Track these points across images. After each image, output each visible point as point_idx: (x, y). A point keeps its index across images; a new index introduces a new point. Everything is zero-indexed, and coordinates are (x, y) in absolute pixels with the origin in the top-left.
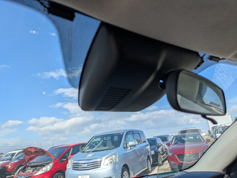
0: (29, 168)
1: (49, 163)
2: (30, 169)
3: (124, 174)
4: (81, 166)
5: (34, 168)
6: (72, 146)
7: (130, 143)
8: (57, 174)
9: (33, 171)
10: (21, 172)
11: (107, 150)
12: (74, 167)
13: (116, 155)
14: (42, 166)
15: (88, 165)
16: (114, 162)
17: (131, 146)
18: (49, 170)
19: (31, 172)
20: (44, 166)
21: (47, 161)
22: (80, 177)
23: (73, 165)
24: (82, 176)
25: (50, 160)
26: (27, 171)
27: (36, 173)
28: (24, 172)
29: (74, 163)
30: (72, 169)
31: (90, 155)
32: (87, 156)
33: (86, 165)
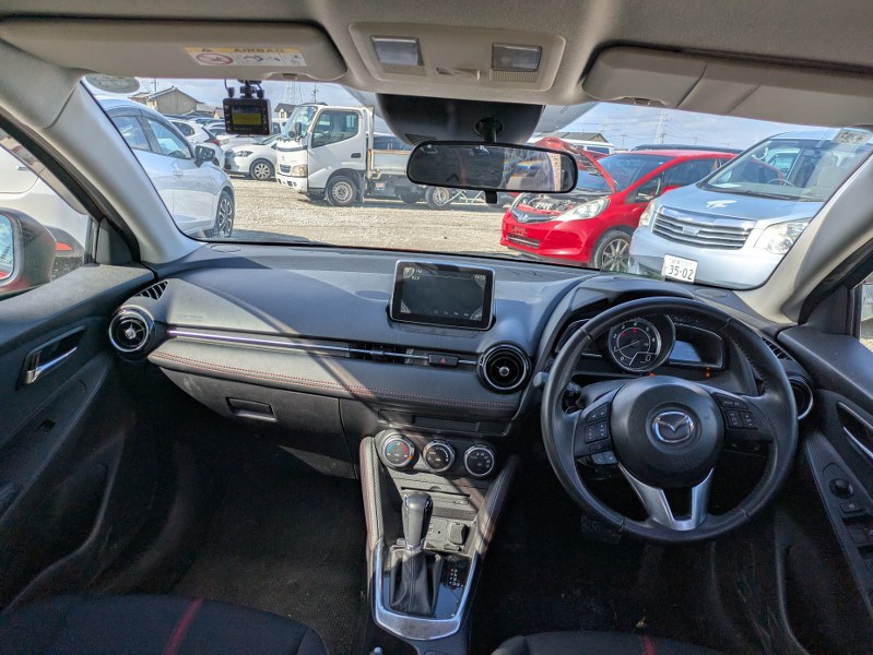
1: (597, 197)
2: (547, 201)
4: (681, 228)
5: (557, 201)
6: (685, 158)
8: (615, 233)
9: (554, 207)
10: (525, 201)
12: (658, 227)
15: (701, 232)
18: (592, 215)
19: (548, 210)
20: (584, 201)
21: (595, 190)
22: (668, 260)
23: (658, 221)
24: (677, 259)
25: (603, 188)
26: (538, 204)
27: (558, 215)
28: (531, 205)
29: (661, 216)
30: (652, 229)
31: (720, 204)
32: (710, 203)
33: (695, 231)
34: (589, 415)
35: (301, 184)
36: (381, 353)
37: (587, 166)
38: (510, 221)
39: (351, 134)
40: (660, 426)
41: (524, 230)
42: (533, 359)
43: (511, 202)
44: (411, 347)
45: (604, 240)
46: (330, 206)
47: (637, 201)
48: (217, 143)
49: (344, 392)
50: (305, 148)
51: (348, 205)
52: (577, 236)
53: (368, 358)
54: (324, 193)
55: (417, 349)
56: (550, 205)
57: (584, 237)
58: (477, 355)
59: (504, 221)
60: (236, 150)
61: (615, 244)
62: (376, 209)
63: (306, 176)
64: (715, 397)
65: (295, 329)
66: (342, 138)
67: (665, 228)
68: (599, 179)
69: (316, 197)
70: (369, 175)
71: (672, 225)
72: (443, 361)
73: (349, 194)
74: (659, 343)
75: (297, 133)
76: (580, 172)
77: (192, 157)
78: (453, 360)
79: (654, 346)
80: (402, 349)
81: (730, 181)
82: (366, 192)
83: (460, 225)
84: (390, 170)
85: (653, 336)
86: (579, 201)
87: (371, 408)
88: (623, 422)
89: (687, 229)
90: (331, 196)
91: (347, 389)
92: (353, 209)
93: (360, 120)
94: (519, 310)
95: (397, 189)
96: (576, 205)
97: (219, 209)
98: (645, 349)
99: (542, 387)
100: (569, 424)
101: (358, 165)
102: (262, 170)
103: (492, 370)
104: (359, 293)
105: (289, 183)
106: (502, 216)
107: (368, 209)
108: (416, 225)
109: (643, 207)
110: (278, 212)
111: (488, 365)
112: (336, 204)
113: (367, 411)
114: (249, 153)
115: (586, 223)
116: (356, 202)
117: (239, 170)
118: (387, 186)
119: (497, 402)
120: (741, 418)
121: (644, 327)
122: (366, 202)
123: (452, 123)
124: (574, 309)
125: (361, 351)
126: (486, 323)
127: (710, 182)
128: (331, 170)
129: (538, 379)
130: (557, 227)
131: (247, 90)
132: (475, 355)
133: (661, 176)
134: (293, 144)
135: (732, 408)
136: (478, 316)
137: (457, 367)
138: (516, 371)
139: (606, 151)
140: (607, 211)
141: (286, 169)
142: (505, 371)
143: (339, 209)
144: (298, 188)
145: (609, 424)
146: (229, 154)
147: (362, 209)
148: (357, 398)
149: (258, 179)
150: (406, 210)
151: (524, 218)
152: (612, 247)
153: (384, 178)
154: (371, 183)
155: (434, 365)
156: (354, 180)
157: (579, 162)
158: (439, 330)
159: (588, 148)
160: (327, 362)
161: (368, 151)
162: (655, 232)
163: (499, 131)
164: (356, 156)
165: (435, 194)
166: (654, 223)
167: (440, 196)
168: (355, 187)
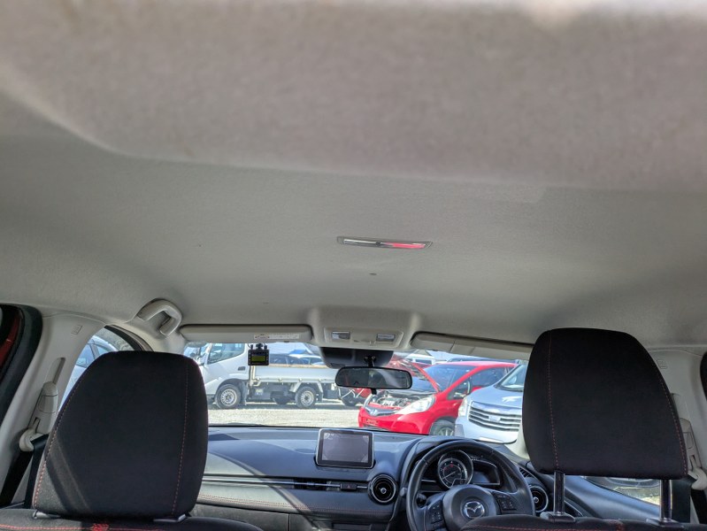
0: (389, 397)
1: (426, 396)
2: (390, 400)
4: (487, 417)
5: (398, 399)
8: (442, 422)
9: (396, 404)
10: (374, 400)
12: (472, 417)
15: (502, 419)
18: (425, 409)
19: (392, 406)
20: (418, 399)
21: (425, 391)
23: (471, 412)
25: (430, 389)
26: (384, 402)
27: (399, 409)
28: (379, 402)
29: (473, 408)
30: (468, 418)
31: (511, 399)
32: (505, 399)
33: (498, 419)
34: (431, 508)
36: (312, 484)
37: (418, 372)
38: (365, 415)
39: (239, 352)
40: (468, 510)
41: (375, 422)
42: (398, 484)
43: (363, 402)
44: (329, 480)
45: (436, 429)
46: (219, 409)
47: (455, 398)
49: (293, 509)
50: (202, 364)
51: (233, 408)
52: (414, 425)
53: (305, 487)
54: (213, 399)
55: (334, 481)
56: (393, 402)
57: (420, 427)
58: (367, 482)
59: (360, 415)
62: (255, 410)
64: (493, 494)
65: (262, 472)
66: (231, 356)
67: (476, 417)
68: (426, 383)
70: (251, 383)
71: (481, 415)
72: (349, 487)
73: (234, 399)
74: (466, 472)
75: (196, 354)
76: (413, 378)
78: (354, 486)
79: (463, 474)
80: (324, 481)
81: (516, 383)
82: (248, 396)
84: (268, 379)
85: (462, 469)
86: (413, 398)
87: (308, 519)
88: (449, 512)
89: (492, 418)
90: (220, 401)
91: (294, 506)
92: (237, 411)
94: (388, 456)
95: (273, 393)
96: (411, 402)
98: (459, 476)
99: (405, 496)
100: (421, 514)
101: (243, 376)
103: (377, 492)
104: (297, 450)
106: (357, 412)
107: (249, 410)
109: (459, 401)
111: (374, 488)
112: (224, 407)
113: (306, 521)
115: (421, 415)
116: (240, 405)
118: (265, 391)
119: (381, 510)
120: (508, 504)
121: (456, 463)
122: (248, 405)
123: (353, 358)
124: (418, 452)
125: (300, 484)
126: (370, 464)
127: (503, 384)
128: (221, 380)
129: (402, 492)
130: (399, 419)
131: (259, 346)
132: (366, 483)
133: (469, 380)
135: (503, 499)
136: (365, 460)
137: (358, 490)
138: (390, 490)
139: (429, 362)
140: (434, 406)
142: (384, 491)
145: (442, 513)
147: (244, 410)
148: (300, 513)
150: (279, 410)
151: (374, 413)
153: (263, 385)
154: (253, 389)
155: (343, 490)
156: (239, 388)
157: (411, 371)
158: (345, 470)
159: (417, 361)
160: (281, 491)
162: (470, 420)
163: (375, 360)
164: (242, 369)
165: (303, 397)
166: (469, 414)
167: (307, 398)
168: (239, 393)
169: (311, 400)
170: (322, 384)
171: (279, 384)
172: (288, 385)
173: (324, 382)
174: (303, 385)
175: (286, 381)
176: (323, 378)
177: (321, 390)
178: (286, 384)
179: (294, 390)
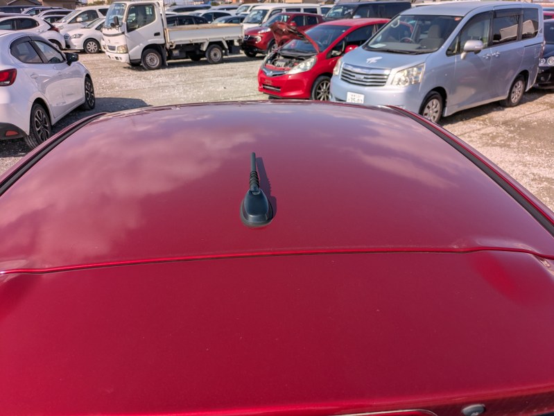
0: (281, 58)
1: (310, 57)
2: (282, 61)
3: (430, 104)
4: (354, 76)
5: (288, 60)
6: (357, 26)
7: (468, 45)
8: (322, 78)
9: (286, 65)
10: (269, 62)
11: (411, 53)
12: (343, 76)
13: (419, 68)
14: (300, 59)
15: (365, 78)
16: (411, 82)
17: (468, 51)
18: (308, 69)
19: (283, 67)
20: (303, 60)
21: (308, 52)
22: (349, 94)
23: (343, 72)
24: (354, 94)
25: (313, 51)
26: (277, 63)
27: (289, 70)
28: (273, 64)
29: (344, 69)
30: (340, 78)
31: (373, 60)
32: (368, 60)
33: (362, 77)
35: (124, 58)
38: (262, 76)
39: (151, 20)
41: (271, 82)
45: (317, 83)
46: (146, 70)
47: (332, 57)
48: (57, 30)
50: (123, 33)
51: (158, 68)
52: (301, 82)
54: (140, 62)
56: (284, 63)
57: (305, 82)
59: (259, 76)
60: (71, 34)
61: (323, 85)
63: (127, 52)
67: (347, 76)
69: (135, 65)
70: (168, 46)
71: (350, 75)
73: (157, 62)
75: (116, 24)
77: (64, 59)
81: (381, 42)
82: (168, 56)
83: (232, 76)
84: (181, 41)
89: (357, 77)
90: (146, 64)
92: (162, 71)
93: (155, 9)
95: (187, 52)
96: (299, 63)
97: (86, 89)
101: (159, 40)
102: (92, 46)
105: (117, 58)
107: (171, 69)
108: (205, 79)
109: (335, 60)
110: (115, 80)
112: (150, 69)
114: (80, 35)
115: (304, 74)
116: (162, 66)
117: (76, 48)
118: (180, 52)
122: (169, 64)
127: (369, 44)
128: (143, 46)
130: (289, 78)
133: (344, 39)
134: (114, 31)
141: (112, 48)
143: (152, 72)
144: (123, 61)
146: (66, 37)
147: (167, 70)
149: (90, 53)
151: (270, 74)
152: (321, 87)
153: (178, 47)
154: (170, 52)
156: (159, 52)
161: (164, 29)
162: (342, 79)
164: (157, 34)
165: (212, 54)
166: (341, 73)
167: (215, 55)
168: (160, 56)
169: (219, 56)
170: (227, 41)
171: (191, 44)
172: (198, 45)
173: (227, 39)
174: (211, 44)
175: (196, 42)
176: (227, 36)
177: (226, 47)
178: (196, 44)
179: (204, 48)
